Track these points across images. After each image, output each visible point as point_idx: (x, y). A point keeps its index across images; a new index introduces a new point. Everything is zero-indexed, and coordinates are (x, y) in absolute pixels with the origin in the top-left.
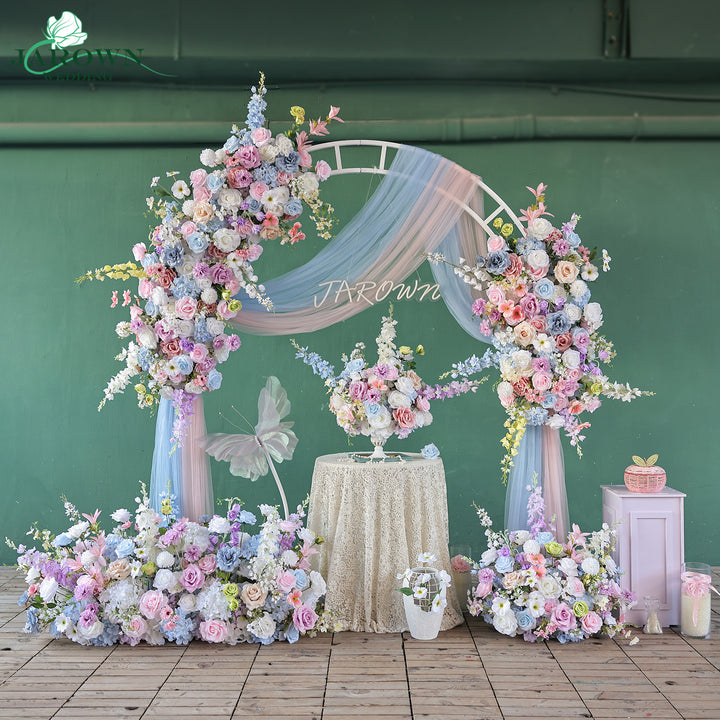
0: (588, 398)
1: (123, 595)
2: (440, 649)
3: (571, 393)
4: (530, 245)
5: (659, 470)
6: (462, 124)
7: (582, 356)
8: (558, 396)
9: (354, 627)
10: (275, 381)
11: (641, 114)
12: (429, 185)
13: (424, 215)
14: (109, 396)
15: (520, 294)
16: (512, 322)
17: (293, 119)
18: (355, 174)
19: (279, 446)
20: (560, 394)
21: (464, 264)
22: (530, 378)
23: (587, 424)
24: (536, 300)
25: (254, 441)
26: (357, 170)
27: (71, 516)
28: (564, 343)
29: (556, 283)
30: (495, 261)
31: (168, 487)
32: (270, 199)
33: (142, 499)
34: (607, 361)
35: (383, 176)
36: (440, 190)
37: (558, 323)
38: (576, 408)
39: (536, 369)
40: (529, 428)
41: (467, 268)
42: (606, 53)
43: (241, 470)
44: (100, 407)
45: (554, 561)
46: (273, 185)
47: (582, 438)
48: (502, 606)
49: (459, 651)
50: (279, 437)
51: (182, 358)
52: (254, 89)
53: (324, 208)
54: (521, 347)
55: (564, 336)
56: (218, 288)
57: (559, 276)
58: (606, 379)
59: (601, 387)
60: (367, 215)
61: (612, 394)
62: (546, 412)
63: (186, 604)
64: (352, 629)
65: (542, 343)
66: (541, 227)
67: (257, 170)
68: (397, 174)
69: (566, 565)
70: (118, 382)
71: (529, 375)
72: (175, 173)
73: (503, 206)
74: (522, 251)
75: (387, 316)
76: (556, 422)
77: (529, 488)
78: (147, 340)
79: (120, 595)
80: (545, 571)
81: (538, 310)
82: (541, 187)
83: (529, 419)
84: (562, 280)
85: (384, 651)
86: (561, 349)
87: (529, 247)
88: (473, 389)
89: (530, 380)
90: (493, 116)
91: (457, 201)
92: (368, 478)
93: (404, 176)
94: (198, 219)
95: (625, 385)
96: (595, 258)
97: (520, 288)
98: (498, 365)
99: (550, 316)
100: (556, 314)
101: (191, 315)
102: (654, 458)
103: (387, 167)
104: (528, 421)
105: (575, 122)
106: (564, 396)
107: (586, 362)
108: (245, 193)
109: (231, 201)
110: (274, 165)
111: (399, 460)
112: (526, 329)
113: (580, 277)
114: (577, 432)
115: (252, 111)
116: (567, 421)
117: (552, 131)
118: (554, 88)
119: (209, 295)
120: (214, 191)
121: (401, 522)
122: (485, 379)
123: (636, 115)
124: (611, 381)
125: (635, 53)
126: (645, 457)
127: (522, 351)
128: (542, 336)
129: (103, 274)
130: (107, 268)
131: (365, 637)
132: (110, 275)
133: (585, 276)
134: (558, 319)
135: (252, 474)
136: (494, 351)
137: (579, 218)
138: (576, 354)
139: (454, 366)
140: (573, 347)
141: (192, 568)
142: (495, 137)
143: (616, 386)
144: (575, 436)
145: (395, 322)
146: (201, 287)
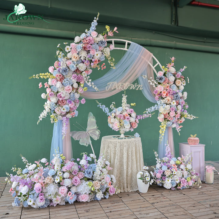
0: (183, 119)
1: (53, 189)
4: (170, 74)
5: (197, 138)
7: (182, 107)
9: (122, 191)
10: (91, 114)
11: (176, 42)
12: (140, 55)
13: (139, 63)
14: (41, 119)
17: (106, 29)
18: (118, 49)
19: (95, 135)
21: (152, 79)
23: (181, 126)
24: (172, 90)
25: (86, 133)
26: (119, 48)
27: (24, 162)
28: (177, 103)
29: (176, 86)
30: (161, 79)
31: (58, 149)
32: (97, 55)
33: (55, 154)
35: (126, 51)
36: (142, 57)
38: (181, 122)
39: (171, 110)
40: (166, 127)
41: (153, 80)
42: (173, 23)
43: (83, 143)
44: (38, 123)
45: (178, 166)
46: (97, 50)
47: (180, 130)
48: (168, 181)
50: (95, 132)
51: (67, 106)
52: (95, 18)
53: (111, 59)
54: (167, 104)
55: (177, 101)
56: (78, 83)
58: (188, 113)
59: (187, 116)
60: (122, 63)
61: (188, 118)
62: (172, 123)
63: (73, 190)
64: (121, 192)
65: (174, 103)
66: (173, 70)
67: (93, 45)
68: (130, 51)
69: (182, 167)
70: (43, 114)
71: (168, 112)
72: (67, 43)
73: (158, 63)
74: (167, 76)
75: (124, 94)
76: (174, 126)
77: (166, 145)
78: (54, 100)
79: (52, 189)
80: (177, 169)
81: (172, 93)
82: (173, 58)
86: (177, 105)
87: (169, 75)
88: (150, 116)
89: (169, 114)
91: (147, 60)
92: (125, 144)
93: (133, 52)
94: (74, 59)
95: (191, 115)
96: (185, 79)
97: (168, 87)
98: (159, 109)
99: (175, 95)
101: (70, 92)
102: (196, 135)
103: (128, 48)
104: (167, 125)
108: (88, 52)
109: (84, 54)
110: (98, 44)
111: (130, 138)
112: (169, 99)
114: (179, 128)
115: (92, 25)
118: (154, 32)
119: (76, 85)
120: (78, 50)
121: (134, 157)
122: (154, 113)
123: (174, 42)
125: (179, 25)
126: (193, 135)
128: (174, 101)
129: (38, 76)
130: (40, 74)
131: (128, 194)
132: (41, 77)
134: (177, 96)
135: (86, 144)
136: (158, 105)
137: (186, 67)
139: (147, 109)
140: (179, 104)
141: (76, 178)
144: (178, 129)
145: (127, 96)
146: (73, 82)
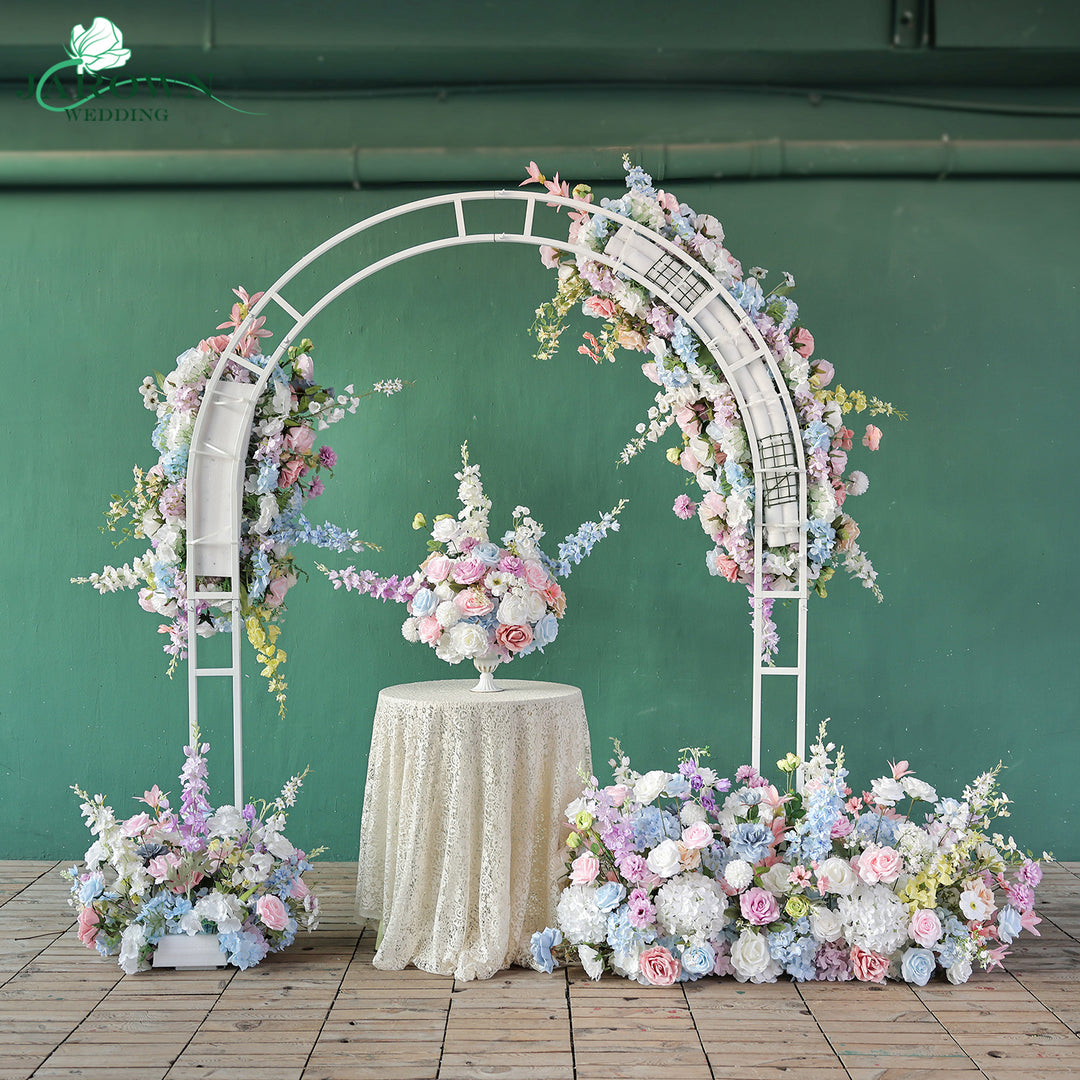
2: (627, 999)
6: (666, 153)
11: (953, 137)
42: (897, 39)
49: (657, 1002)
85: (537, 1003)
90: (714, 140)
105: (848, 150)
117: (811, 166)
118: (814, 96)
123: (945, 138)
125: (942, 40)
142: (719, 174)
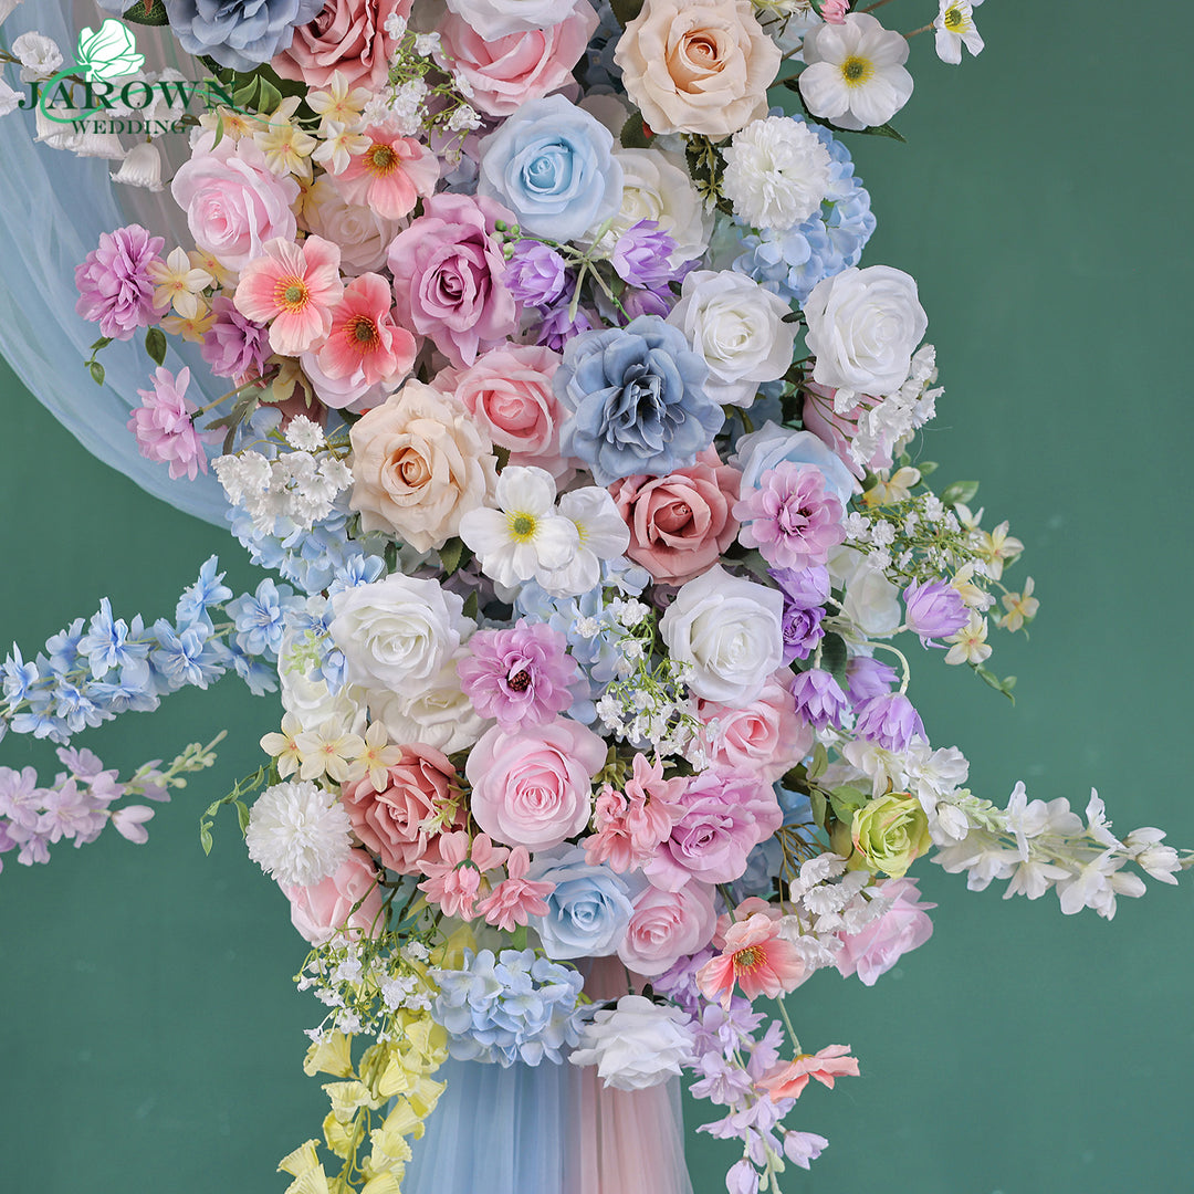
0: (838, 895)
3: (728, 861)
7: (798, 617)
8: (639, 884)
15: (388, 203)
16: (333, 387)
20: (656, 867)
22: (460, 759)
23: (835, 1060)
24: (494, 240)
28: (686, 527)
29: (636, 135)
34: (970, 647)
37: (631, 402)
38: (759, 957)
39: (482, 699)
40: (462, 1079)
47: (805, 1149)
54: (394, 554)
55: (682, 489)
57: (649, 88)
58: (955, 764)
59: (916, 824)
61: (994, 864)
62: (566, 986)
65: (524, 527)
71: (455, 746)
76: (637, 1047)
81: (505, 310)
83: (456, 1027)
84: (670, 111)
86: (663, 568)
88: (129, 822)
89: (453, 778)
95: (1079, 808)
97: (384, 158)
98: (264, 664)
99: (586, 349)
100: (622, 341)
104: (453, 1042)
106: (676, 880)
107: (835, 652)
112: (422, 434)
113: (787, 93)
114: (773, 1108)
116: (706, 1041)
122: (197, 757)
124: (988, 784)
127: (399, 582)
128: (528, 485)
133: (825, 89)
134: (636, 373)
136: (244, 574)
138: (759, 603)
140: (739, 559)
143: (1024, 814)
144: (764, 1135)
